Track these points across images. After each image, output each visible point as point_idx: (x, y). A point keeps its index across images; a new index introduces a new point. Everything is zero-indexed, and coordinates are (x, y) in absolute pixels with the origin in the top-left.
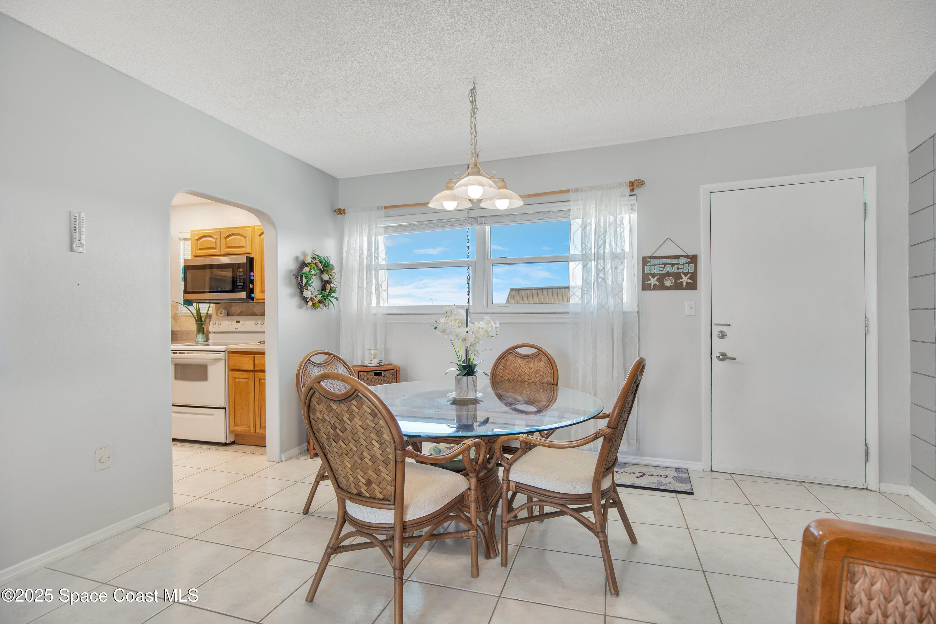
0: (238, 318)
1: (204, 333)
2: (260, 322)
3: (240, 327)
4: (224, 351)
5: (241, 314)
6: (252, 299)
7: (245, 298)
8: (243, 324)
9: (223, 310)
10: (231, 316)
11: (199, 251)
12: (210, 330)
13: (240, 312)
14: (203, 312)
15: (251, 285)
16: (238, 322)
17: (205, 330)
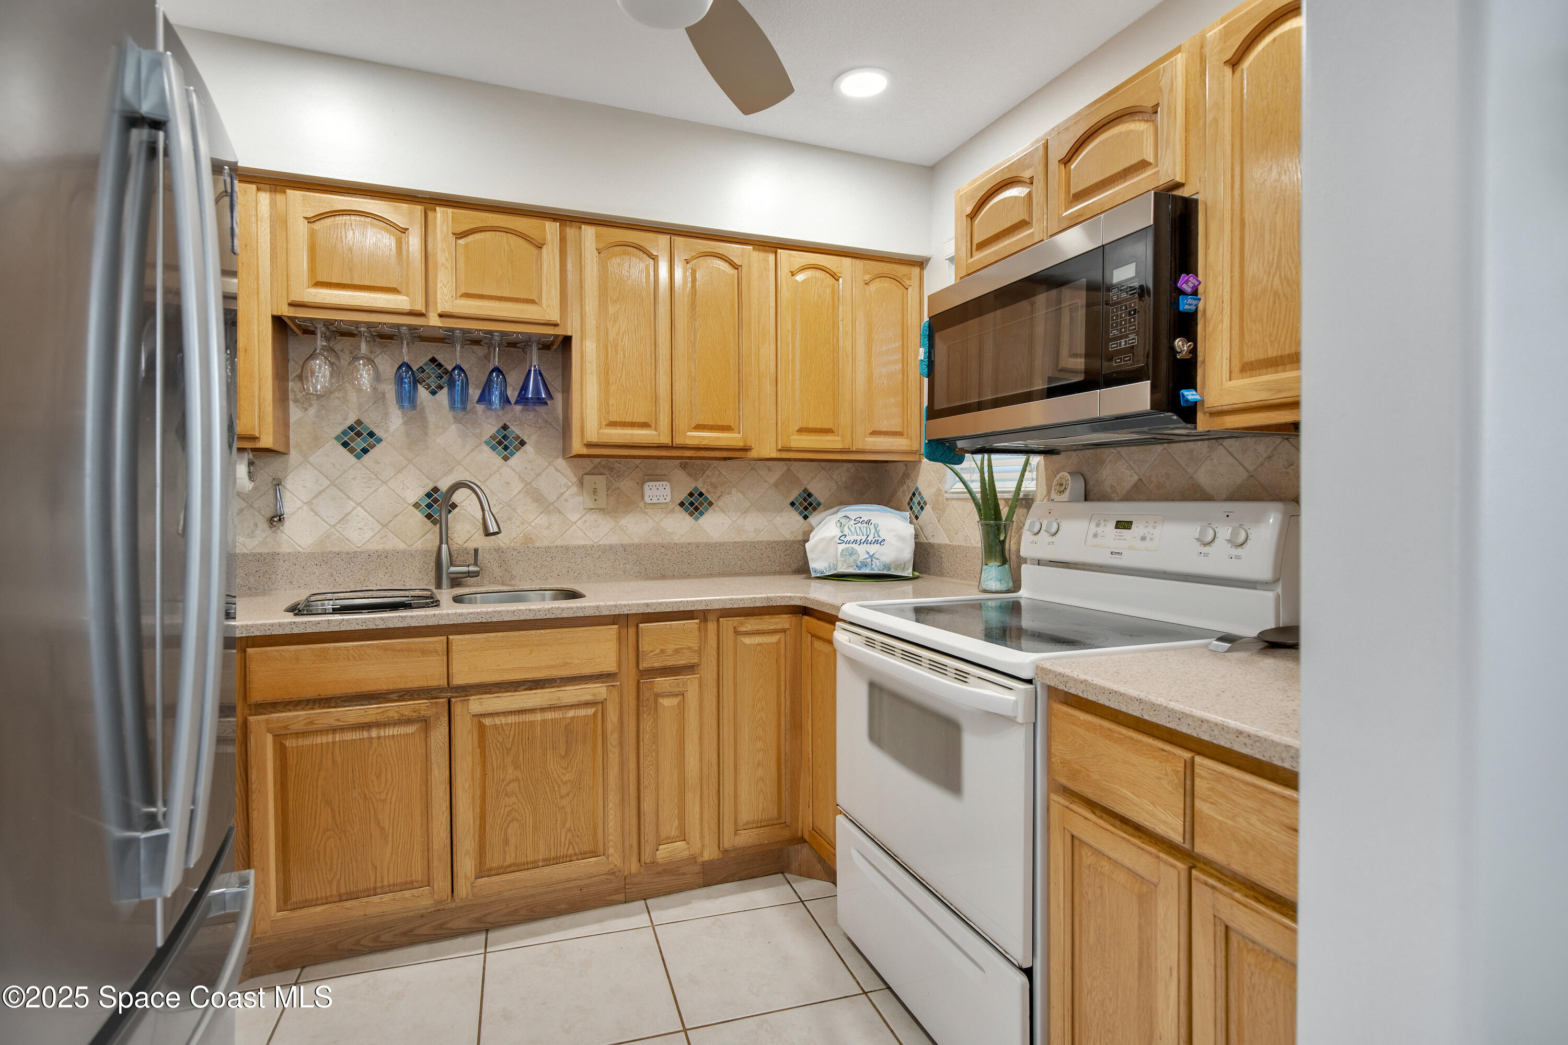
0: (1123, 510)
1: (1004, 561)
2: (1224, 532)
3: (1130, 548)
4: (1030, 682)
5: (1138, 493)
6: (1189, 413)
7: (1149, 407)
8: (1143, 539)
9: (1069, 477)
10: (1099, 500)
11: (978, 256)
12: (1023, 553)
13: (1135, 485)
14: (1005, 486)
15: (1178, 343)
16: (1124, 525)
17: (1011, 545)
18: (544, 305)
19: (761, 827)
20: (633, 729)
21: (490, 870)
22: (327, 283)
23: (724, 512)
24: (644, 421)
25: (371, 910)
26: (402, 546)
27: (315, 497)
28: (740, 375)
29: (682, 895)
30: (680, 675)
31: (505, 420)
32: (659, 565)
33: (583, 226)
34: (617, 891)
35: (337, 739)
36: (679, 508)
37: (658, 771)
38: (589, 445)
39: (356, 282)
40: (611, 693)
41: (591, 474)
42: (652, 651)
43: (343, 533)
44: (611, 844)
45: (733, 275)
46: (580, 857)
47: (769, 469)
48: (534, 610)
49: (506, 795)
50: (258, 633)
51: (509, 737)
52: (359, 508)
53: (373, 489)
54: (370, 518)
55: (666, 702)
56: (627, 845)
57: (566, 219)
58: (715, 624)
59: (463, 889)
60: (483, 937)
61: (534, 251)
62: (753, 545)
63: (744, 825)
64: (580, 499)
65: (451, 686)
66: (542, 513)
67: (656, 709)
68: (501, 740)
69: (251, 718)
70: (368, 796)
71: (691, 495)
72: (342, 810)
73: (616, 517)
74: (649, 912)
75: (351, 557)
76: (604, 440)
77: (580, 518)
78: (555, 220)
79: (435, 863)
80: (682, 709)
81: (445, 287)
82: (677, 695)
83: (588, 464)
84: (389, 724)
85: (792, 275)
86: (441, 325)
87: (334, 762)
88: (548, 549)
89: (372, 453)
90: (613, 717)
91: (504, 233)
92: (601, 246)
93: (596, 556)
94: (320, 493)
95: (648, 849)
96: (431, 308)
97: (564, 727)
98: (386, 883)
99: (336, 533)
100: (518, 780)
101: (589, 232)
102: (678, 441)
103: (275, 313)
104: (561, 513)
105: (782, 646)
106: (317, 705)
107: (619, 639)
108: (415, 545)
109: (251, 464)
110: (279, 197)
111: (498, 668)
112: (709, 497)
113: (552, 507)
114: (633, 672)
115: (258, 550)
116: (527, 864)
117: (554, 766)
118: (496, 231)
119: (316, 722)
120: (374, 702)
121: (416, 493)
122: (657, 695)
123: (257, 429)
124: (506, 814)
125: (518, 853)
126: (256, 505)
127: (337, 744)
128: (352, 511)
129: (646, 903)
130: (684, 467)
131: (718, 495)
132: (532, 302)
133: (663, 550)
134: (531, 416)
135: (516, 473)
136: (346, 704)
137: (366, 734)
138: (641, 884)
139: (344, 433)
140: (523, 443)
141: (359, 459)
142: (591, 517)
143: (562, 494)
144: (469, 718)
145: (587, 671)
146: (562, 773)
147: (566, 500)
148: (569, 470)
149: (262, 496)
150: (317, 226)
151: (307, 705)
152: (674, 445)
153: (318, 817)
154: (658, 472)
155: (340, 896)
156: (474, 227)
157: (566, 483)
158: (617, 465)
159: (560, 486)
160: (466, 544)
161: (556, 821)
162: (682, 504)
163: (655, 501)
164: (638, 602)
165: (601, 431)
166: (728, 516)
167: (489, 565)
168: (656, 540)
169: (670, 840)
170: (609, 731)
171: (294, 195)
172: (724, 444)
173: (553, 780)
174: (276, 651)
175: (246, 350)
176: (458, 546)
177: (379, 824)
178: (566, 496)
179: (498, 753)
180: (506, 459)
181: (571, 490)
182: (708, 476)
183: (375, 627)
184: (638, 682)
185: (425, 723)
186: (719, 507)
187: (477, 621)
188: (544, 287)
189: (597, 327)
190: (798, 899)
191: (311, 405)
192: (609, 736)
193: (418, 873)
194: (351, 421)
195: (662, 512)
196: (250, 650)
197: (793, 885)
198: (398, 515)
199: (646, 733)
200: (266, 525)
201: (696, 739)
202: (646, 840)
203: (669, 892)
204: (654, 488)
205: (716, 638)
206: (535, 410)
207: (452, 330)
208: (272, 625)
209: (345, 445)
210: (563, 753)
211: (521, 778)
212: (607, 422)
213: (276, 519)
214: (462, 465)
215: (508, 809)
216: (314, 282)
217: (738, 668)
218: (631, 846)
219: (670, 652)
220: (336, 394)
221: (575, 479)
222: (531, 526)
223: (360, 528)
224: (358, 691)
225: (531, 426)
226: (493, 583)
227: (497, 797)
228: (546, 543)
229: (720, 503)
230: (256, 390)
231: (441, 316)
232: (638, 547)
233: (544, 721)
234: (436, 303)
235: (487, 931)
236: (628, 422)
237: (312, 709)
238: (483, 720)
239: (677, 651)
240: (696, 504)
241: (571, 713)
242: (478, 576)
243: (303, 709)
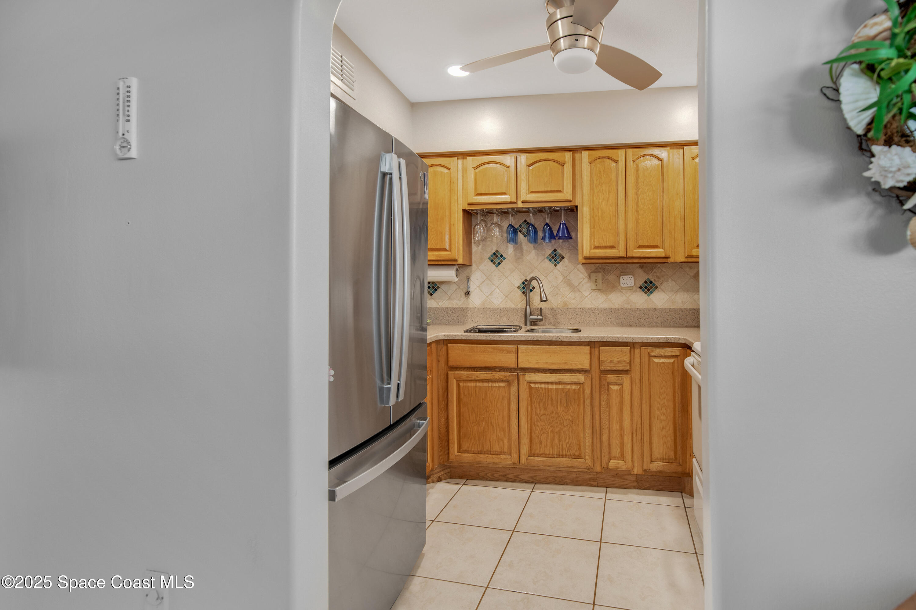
18: (565, 192)
19: (665, 462)
20: (598, 399)
21: (534, 454)
22: (481, 194)
23: (664, 292)
24: (612, 245)
25: (488, 460)
26: (513, 306)
27: (481, 284)
28: (663, 217)
29: (625, 490)
30: (621, 375)
31: (555, 247)
32: (629, 319)
33: (582, 152)
34: (593, 480)
35: (477, 385)
36: (639, 289)
37: (610, 422)
38: (586, 258)
39: (491, 192)
40: (586, 379)
41: (594, 272)
42: (606, 361)
43: (491, 300)
44: (587, 454)
45: (659, 165)
46: (573, 457)
47: (691, 268)
48: (551, 336)
49: (541, 421)
50: (451, 338)
51: (542, 394)
52: (497, 289)
53: (502, 280)
54: (501, 293)
55: (614, 388)
56: (595, 456)
57: (574, 150)
58: (639, 350)
59: (523, 460)
60: (533, 485)
61: (560, 167)
62: (682, 310)
63: (656, 459)
64: (589, 284)
65: (518, 368)
66: (572, 291)
67: (608, 390)
68: (538, 395)
69: (449, 372)
70: (488, 411)
71: (646, 282)
72: (479, 415)
73: (607, 294)
74: (606, 493)
75: (494, 310)
76: (593, 255)
77: (589, 294)
78: (570, 151)
79: (513, 446)
80: (621, 391)
81: (524, 189)
82: (619, 385)
83: (593, 267)
84: (496, 382)
85: (693, 159)
86: (523, 207)
87: (476, 394)
88: (574, 309)
89: (502, 264)
90: (587, 391)
91: (548, 161)
92: (591, 160)
93: (597, 314)
94: (483, 282)
95: (605, 460)
96: (519, 199)
97: (565, 393)
98: (494, 450)
99: (488, 299)
100: (546, 414)
101: (585, 154)
102: (629, 254)
103: (463, 208)
104: (580, 291)
105: (676, 364)
106: (471, 370)
107: (591, 353)
108: (518, 306)
109: (457, 270)
110: (465, 160)
111: (537, 362)
112: (655, 283)
113: (576, 289)
114: (597, 371)
115: (461, 306)
116: (550, 455)
117: (561, 411)
118: (544, 161)
119: (470, 377)
120: (490, 371)
121: (518, 282)
122: (609, 384)
123: (457, 256)
124: (540, 429)
125: (546, 448)
126: (461, 287)
127: (477, 387)
128: (494, 290)
129: (606, 490)
130: (642, 267)
131: (661, 282)
132: (560, 191)
133: (631, 312)
134: (567, 244)
135: (560, 272)
136: (481, 371)
137: (487, 384)
138: (605, 479)
139: (492, 256)
140: (563, 258)
141: (497, 267)
142: (594, 294)
143: (581, 282)
144: (525, 382)
145: (575, 367)
146: (565, 415)
147: (582, 285)
148: (584, 270)
149: (463, 283)
150: (477, 170)
151: (467, 369)
152: (627, 256)
153: (470, 416)
154: (628, 270)
155: (478, 451)
156: (535, 161)
157: (583, 277)
158: (607, 267)
159: (580, 278)
160: (539, 306)
161: (562, 437)
162: (641, 287)
163: (625, 285)
164: (598, 336)
165: (591, 251)
166: (667, 294)
167: (548, 316)
168: (627, 306)
169: (616, 459)
170: (586, 399)
171: (469, 159)
172: (654, 255)
173: (561, 418)
174: (457, 346)
175: (453, 225)
176: (535, 307)
177: (492, 424)
178: (582, 283)
179: (537, 401)
180: (555, 265)
181: (585, 280)
182: (655, 272)
183: (490, 339)
184: (600, 376)
185: (508, 382)
186: (661, 289)
187: (528, 340)
188: (565, 184)
189: (589, 200)
190: (683, 505)
191: (480, 244)
192: (586, 400)
193: (506, 450)
194: (494, 251)
195: (631, 291)
196: (449, 345)
197: (684, 499)
198: (511, 292)
199: (603, 402)
200: (463, 296)
201: (629, 409)
202: (604, 455)
203: (619, 487)
204: (625, 279)
205: (639, 358)
206: (568, 242)
207: (528, 208)
208: (455, 335)
209: (492, 261)
210: (565, 405)
211: (547, 414)
212: (594, 246)
213: (468, 293)
214: (537, 269)
215: (541, 427)
216: (476, 194)
217: (651, 374)
218: (597, 457)
219: (615, 362)
220: (489, 239)
221: (586, 275)
222: (567, 298)
223: (497, 298)
224: (484, 365)
225: (566, 249)
226: (550, 325)
227: (537, 421)
228: (573, 307)
229: (662, 287)
230: (457, 240)
231: (522, 202)
232: (618, 309)
233: (556, 389)
234: (520, 197)
235: (535, 483)
236: (604, 246)
237: (469, 371)
238: (531, 385)
239: (618, 362)
240: (648, 287)
241: (568, 387)
242: (542, 321)
243: (466, 371)
